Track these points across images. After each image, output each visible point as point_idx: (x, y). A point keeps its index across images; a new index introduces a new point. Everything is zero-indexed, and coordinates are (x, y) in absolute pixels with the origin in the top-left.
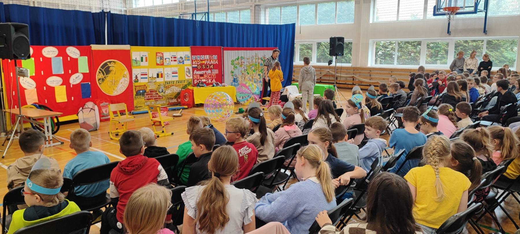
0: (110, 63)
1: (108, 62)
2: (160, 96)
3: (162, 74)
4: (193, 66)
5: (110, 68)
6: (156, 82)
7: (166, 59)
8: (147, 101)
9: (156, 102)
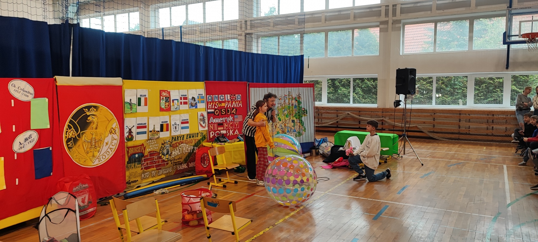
0: (89, 110)
1: (85, 108)
2: (164, 161)
3: (167, 125)
4: (209, 111)
5: (88, 118)
6: (158, 138)
7: (173, 100)
8: (145, 170)
9: (158, 171)
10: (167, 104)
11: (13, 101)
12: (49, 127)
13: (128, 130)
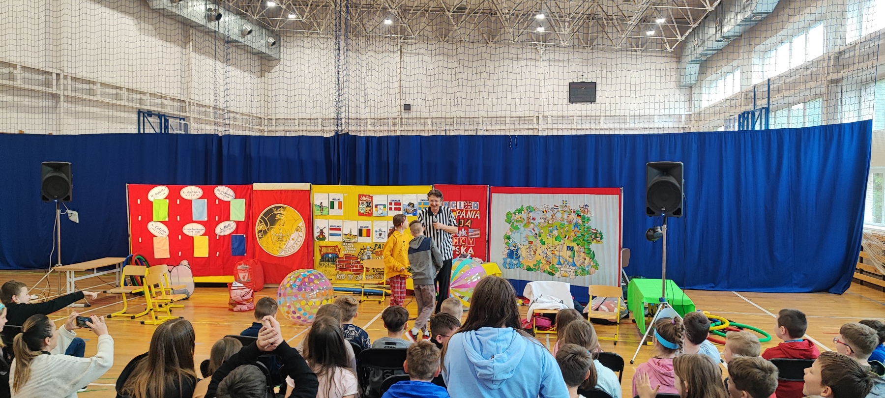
0: (277, 210)
1: (275, 208)
2: (362, 266)
3: (368, 232)
5: (277, 216)
6: (356, 242)
7: (376, 206)
8: (340, 272)
9: (355, 276)
10: (369, 209)
11: (217, 201)
12: (244, 220)
13: (319, 230)
